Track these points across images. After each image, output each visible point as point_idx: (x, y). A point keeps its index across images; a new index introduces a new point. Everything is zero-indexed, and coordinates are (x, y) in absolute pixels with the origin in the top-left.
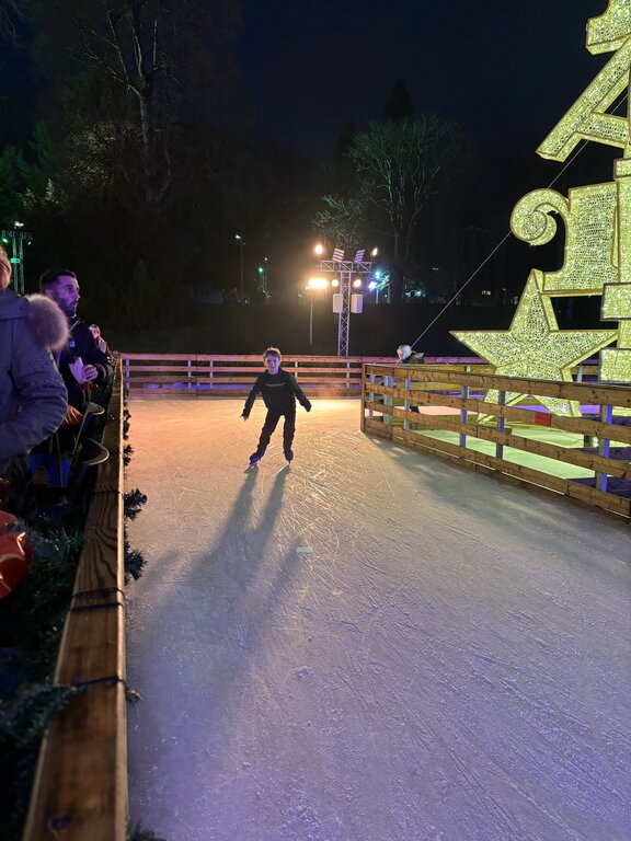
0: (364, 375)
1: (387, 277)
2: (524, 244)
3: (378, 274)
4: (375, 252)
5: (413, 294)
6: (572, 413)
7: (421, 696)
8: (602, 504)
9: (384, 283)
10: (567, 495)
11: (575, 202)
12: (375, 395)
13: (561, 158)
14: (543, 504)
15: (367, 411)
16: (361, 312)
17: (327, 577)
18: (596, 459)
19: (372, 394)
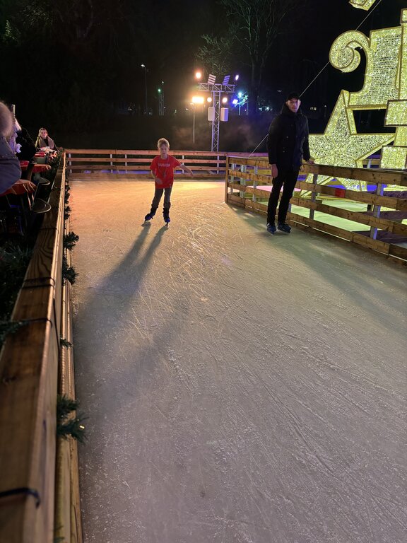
0: (227, 164)
1: (246, 97)
2: (337, 71)
3: (240, 94)
4: (237, 77)
5: (264, 109)
6: (361, 189)
7: (251, 356)
8: (373, 247)
9: (244, 101)
10: (352, 242)
11: (374, 41)
12: (235, 178)
13: (366, 7)
14: (336, 248)
15: (229, 189)
16: (227, 120)
17: (199, 291)
18: (371, 218)
19: (232, 178)
